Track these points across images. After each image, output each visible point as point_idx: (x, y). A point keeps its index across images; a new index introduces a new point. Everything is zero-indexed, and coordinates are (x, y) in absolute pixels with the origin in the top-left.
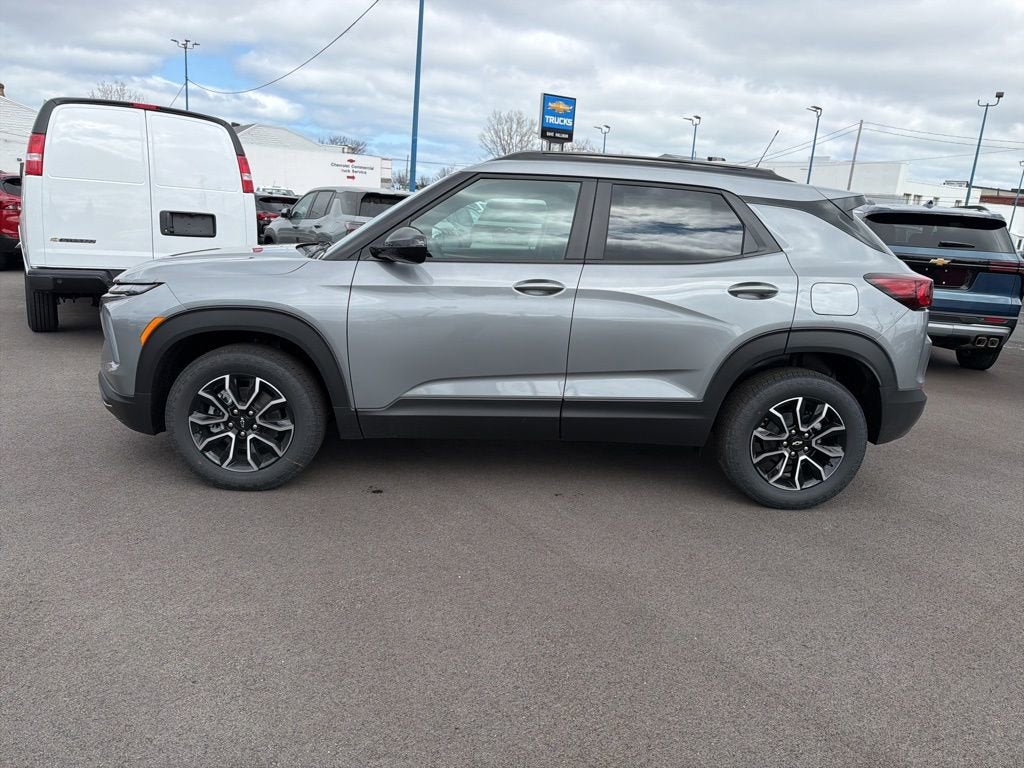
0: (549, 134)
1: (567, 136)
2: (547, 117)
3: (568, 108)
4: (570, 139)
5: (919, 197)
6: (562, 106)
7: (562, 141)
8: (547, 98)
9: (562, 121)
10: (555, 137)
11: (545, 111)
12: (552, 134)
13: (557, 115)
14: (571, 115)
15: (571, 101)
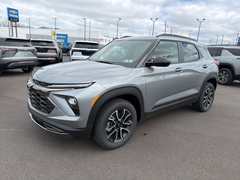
0: (11, 19)
1: (17, 20)
2: (10, 14)
3: (16, 13)
4: (18, 21)
5: (103, 39)
6: (14, 12)
7: (16, 22)
8: (9, 9)
9: (15, 16)
10: (13, 20)
11: (9, 13)
12: (12, 19)
13: (13, 14)
14: (17, 14)
15: (17, 11)
